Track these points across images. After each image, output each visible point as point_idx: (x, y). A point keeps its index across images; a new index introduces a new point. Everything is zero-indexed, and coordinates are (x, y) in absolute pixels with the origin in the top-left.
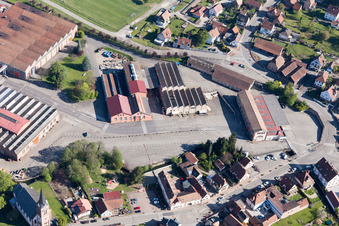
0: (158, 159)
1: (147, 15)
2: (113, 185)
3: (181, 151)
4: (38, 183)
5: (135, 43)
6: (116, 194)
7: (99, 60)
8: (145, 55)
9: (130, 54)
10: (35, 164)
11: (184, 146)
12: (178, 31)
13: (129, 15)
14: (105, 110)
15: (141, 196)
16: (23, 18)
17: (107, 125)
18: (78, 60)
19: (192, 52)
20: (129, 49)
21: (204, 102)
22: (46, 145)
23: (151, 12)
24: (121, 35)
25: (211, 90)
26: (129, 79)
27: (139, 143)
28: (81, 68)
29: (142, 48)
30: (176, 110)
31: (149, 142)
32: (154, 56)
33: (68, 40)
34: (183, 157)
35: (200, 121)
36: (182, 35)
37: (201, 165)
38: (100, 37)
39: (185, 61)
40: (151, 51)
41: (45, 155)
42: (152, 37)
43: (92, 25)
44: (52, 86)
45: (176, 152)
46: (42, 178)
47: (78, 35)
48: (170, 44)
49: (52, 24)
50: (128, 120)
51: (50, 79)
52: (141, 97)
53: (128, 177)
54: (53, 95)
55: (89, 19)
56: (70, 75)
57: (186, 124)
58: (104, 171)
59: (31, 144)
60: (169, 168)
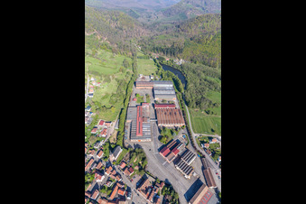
0: (155, 175)
1: (210, 136)
3: (164, 180)
5: (195, 142)
7: (180, 136)
10: (133, 146)
11: (166, 180)
12: (213, 148)
13: (204, 132)
14: (162, 149)
15: (138, 178)
16: (175, 113)
17: (157, 153)
18: (174, 131)
19: (208, 157)
20: (192, 140)
21: (188, 175)
22: (140, 144)
23: (212, 136)
24: (194, 135)
25: (198, 173)
27: (157, 165)
28: (172, 133)
31: (160, 168)
33: (179, 125)
34: (161, 182)
35: (181, 178)
37: (162, 190)
38: (189, 131)
39: (202, 157)
40: (197, 147)
41: (137, 145)
42: (203, 142)
44: (160, 131)
45: (162, 179)
47: (183, 126)
48: (205, 149)
49: (180, 119)
50: (163, 157)
54: (158, 134)
56: (168, 133)
57: (177, 175)
58: (140, 162)
59: (137, 141)
60: (154, 180)
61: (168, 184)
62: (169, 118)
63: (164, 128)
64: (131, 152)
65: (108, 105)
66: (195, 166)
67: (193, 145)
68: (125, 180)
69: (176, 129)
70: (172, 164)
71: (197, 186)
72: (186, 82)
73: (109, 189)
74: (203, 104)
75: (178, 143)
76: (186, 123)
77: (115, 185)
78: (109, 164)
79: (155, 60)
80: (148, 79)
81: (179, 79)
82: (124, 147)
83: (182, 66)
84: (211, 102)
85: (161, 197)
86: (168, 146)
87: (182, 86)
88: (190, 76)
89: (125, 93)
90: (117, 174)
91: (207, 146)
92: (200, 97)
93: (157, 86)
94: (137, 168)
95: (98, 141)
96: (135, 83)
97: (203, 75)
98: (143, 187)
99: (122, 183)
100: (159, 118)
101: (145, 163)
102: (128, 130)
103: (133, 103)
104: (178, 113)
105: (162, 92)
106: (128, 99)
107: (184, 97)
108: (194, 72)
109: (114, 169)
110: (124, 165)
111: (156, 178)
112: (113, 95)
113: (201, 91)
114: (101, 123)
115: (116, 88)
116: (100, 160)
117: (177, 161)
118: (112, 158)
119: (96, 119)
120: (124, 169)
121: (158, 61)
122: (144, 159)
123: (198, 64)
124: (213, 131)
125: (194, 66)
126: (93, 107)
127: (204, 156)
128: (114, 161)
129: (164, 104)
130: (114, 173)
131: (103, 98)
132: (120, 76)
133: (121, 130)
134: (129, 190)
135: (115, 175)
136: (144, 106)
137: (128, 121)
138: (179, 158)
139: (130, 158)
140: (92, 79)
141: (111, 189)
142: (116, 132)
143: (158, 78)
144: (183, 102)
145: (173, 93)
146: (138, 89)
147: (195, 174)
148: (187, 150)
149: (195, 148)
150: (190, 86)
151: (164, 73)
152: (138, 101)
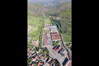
0: (52, 57)
3: (55, 59)
7: (60, 44)
10: (44, 48)
15: (46, 59)
17: (52, 50)
20: (64, 45)
21: (63, 56)
22: (46, 47)
24: (64, 43)
28: (57, 43)
31: (53, 55)
33: (59, 40)
37: (55, 62)
38: (62, 42)
39: (67, 50)
42: (67, 45)
43: (63, 40)
48: (68, 47)
54: (52, 43)
56: (55, 43)
61: (56, 60)
62: (55, 38)
63: (54, 41)
64: (43, 50)
65: (35, 35)
66: (65, 54)
67: (64, 46)
68: (42, 60)
69: (58, 41)
70: (58, 53)
71: (66, 60)
72: (61, 25)
73: (37, 63)
74: (67, 32)
75: (59, 46)
76: (61, 39)
77: (39, 61)
78: (37, 55)
79: (50, 19)
80: (48, 25)
81: (58, 24)
82: (41, 48)
83: (59, 20)
84: (69, 31)
85: (54, 65)
86: (56, 47)
87: (59, 27)
88: (62, 23)
89: (41, 30)
90: (40, 58)
91: (69, 46)
92: (66, 30)
93: (51, 27)
94: (46, 55)
95: (33, 47)
96: (44, 27)
97: (66, 22)
98: (48, 62)
99: (41, 61)
100: (52, 38)
101: (48, 54)
102: (42, 43)
103: (44, 34)
104: (58, 36)
105: (53, 29)
106: (42, 32)
107: (60, 30)
108: (63, 22)
109: (38, 56)
110: (41, 55)
111: (52, 58)
112: (37, 31)
113: (66, 28)
114: (33, 41)
115: (38, 29)
116: (34, 53)
117: (59, 52)
118: (37, 52)
119: (32, 40)
120: (41, 56)
121: (51, 19)
122: (48, 52)
123: (64, 19)
124: (70, 41)
125: (63, 19)
126: (31, 36)
127: (68, 50)
128: (38, 53)
129: (54, 33)
130: (39, 57)
131: (34, 32)
132: (39, 25)
133: (40, 43)
134: (43, 63)
135: (39, 58)
136: (47, 34)
137: (42, 40)
138: (60, 51)
139: (44, 52)
140: (30, 27)
141: (38, 63)
142: (38, 44)
143: (51, 24)
144: (60, 32)
145: (57, 29)
146: (45, 29)
147: (65, 56)
148: (62, 48)
149: (65, 47)
150: (62, 26)
151: (53, 23)
152: (45, 33)
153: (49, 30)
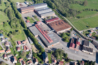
1: (88, 30)
2: (63, 60)
4: (49, 53)
5: (82, 34)
6: (63, 62)
7: (73, 35)
8: (83, 37)
9: (80, 36)
10: (50, 50)
11: (83, 59)
12: (94, 35)
14: (69, 45)
16: (62, 23)
17: (68, 48)
18: (69, 34)
21: (92, 52)
22: (54, 47)
23: (89, 29)
24: (80, 32)
25: (95, 50)
26: (77, 41)
27: (73, 54)
29: (83, 36)
30: (85, 51)
31: (75, 55)
32: (85, 38)
34: (81, 61)
35: (89, 55)
36: (94, 36)
38: (76, 31)
39: (92, 42)
41: (53, 49)
42: (87, 34)
43: (75, 28)
45: (80, 60)
46: (50, 53)
47: (71, 29)
48: (90, 37)
49: (67, 25)
50: (73, 49)
51: (61, 35)
52: (78, 46)
53: (67, 60)
54: (61, 38)
55: (75, 27)
57: (86, 55)
58: (63, 57)
59: (51, 46)
60: (77, 62)
64: (53, 54)
66: (92, 47)
75: (75, 39)
86: (72, 42)
92: (68, 9)
124: (87, 27)
136: (39, 24)
137: (36, 36)
138: (82, 46)
139: (56, 57)
142: (34, 46)
144: (61, 15)
152: (31, 22)
153: (35, 14)
